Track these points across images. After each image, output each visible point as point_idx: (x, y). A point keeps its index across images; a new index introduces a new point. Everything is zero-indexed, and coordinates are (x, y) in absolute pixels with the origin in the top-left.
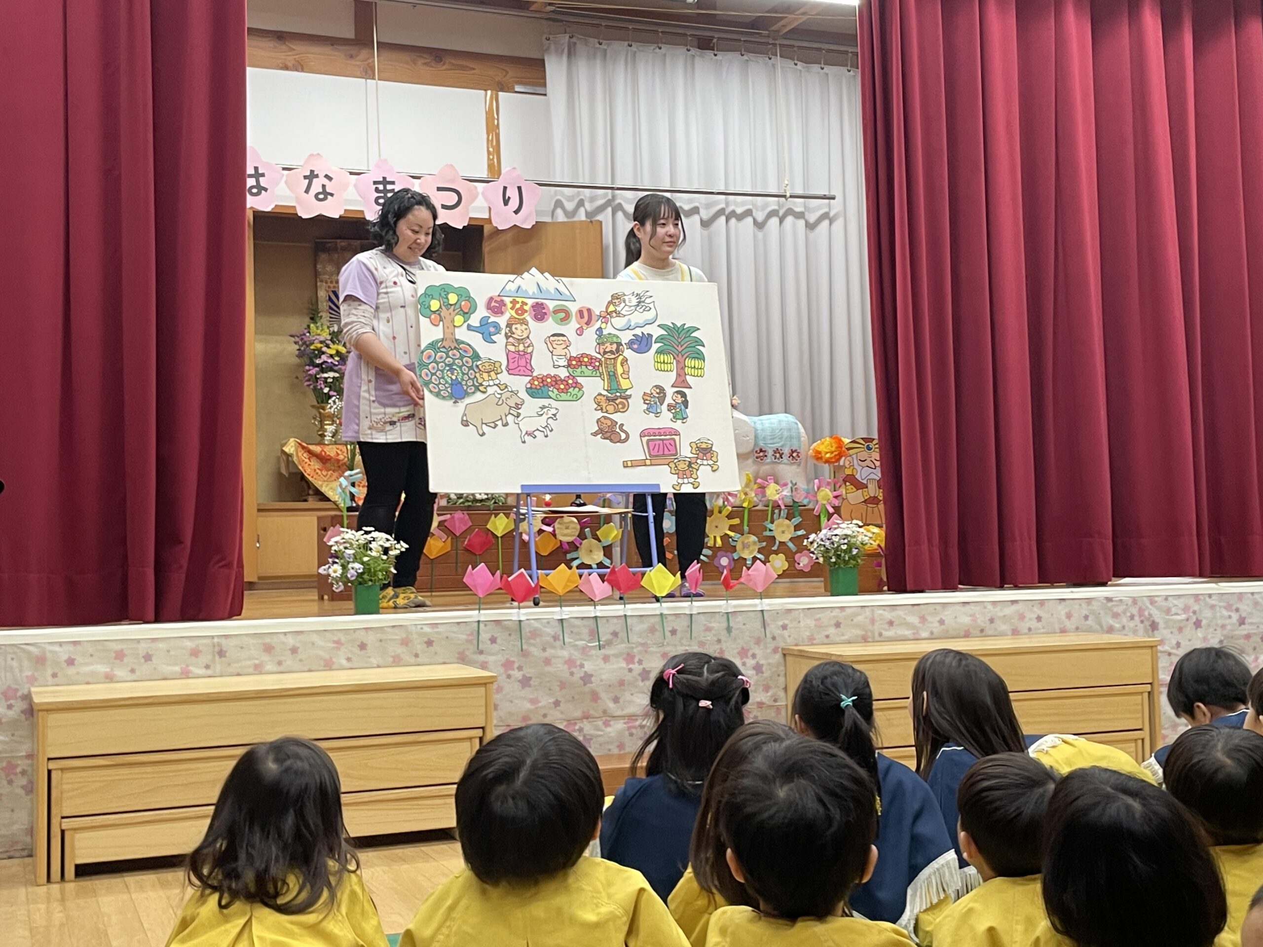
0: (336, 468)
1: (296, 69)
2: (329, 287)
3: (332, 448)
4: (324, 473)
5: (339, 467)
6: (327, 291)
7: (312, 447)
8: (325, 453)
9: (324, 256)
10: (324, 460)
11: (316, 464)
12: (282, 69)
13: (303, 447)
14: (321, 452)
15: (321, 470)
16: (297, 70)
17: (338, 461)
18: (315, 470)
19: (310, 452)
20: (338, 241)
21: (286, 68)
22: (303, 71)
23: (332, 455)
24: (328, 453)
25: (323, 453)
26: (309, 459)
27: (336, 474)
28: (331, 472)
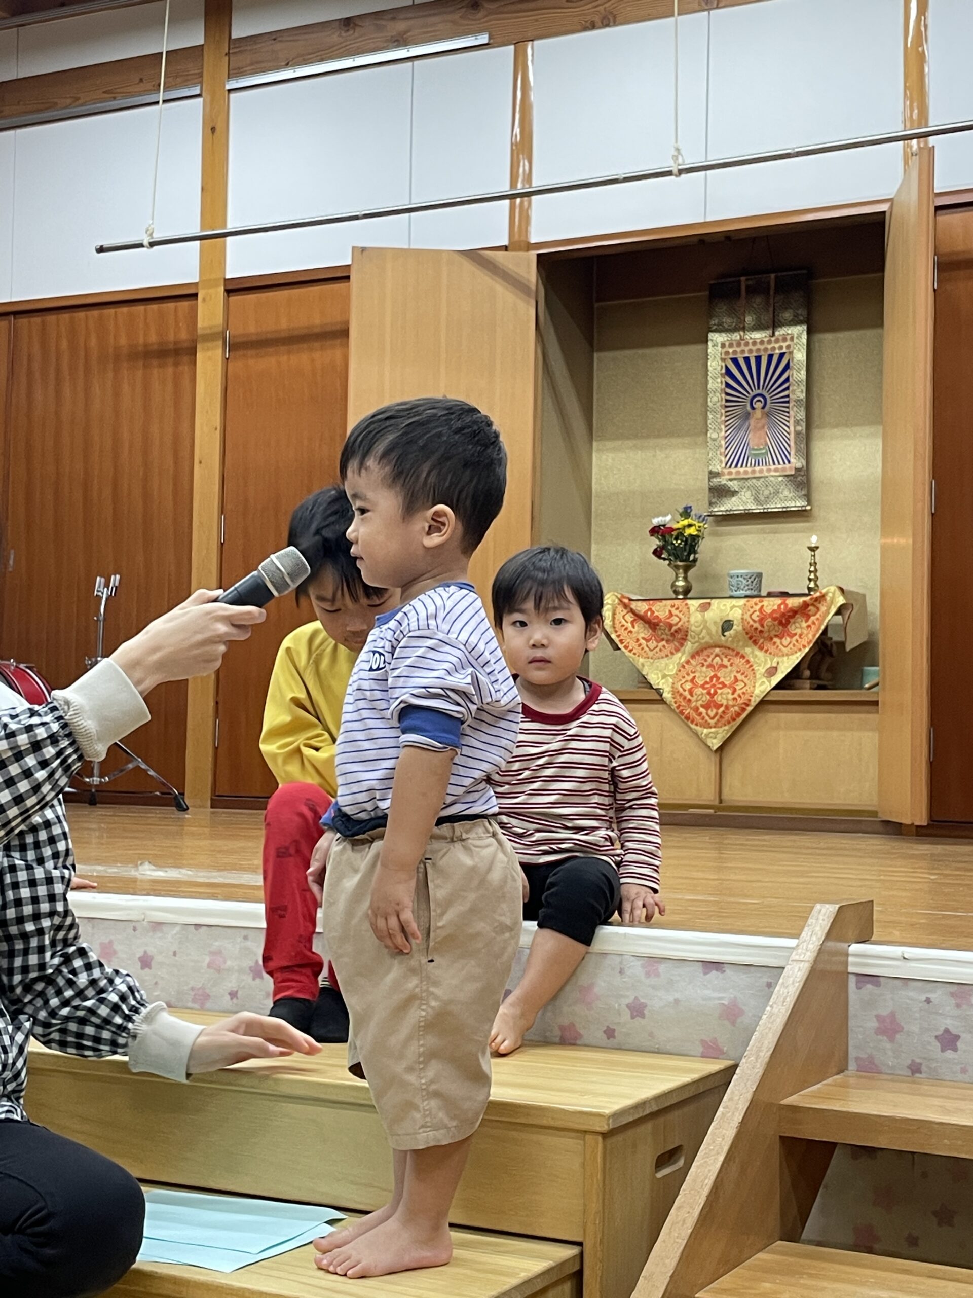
0: (670, 638)
1: (606, 24)
2: (727, 353)
3: (665, 606)
4: (652, 644)
5: (672, 635)
6: (723, 360)
7: (634, 605)
8: (653, 612)
9: (721, 308)
10: (652, 624)
11: (641, 631)
12: (585, 29)
13: (626, 606)
14: (646, 612)
15: (647, 641)
16: (608, 26)
17: (670, 626)
18: (638, 640)
19: (632, 611)
20: (743, 279)
21: (593, 27)
22: (615, 24)
23: (661, 617)
24: (656, 614)
25: (649, 613)
26: (632, 622)
27: (670, 647)
28: (664, 643)
